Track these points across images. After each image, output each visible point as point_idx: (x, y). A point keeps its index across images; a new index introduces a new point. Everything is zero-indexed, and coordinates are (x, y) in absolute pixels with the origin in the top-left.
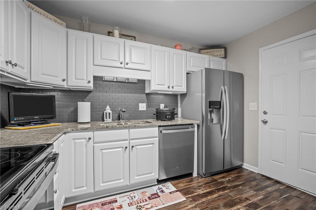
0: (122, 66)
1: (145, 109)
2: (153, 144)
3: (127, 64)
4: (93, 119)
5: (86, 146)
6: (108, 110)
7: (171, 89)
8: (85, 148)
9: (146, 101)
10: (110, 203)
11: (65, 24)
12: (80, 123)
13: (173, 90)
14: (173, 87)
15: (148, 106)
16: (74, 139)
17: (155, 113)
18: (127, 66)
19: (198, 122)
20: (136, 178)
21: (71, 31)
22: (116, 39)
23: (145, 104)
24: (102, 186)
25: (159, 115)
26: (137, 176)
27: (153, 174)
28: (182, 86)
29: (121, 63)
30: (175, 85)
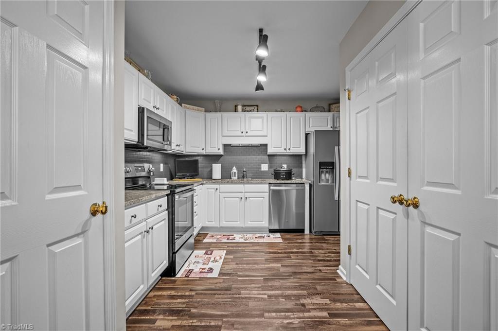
0: (243, 134)
1: (267, 170)
2: (263, 198)
3: (247, 133)
4: (223, 177)
5: (215, 194)
6: (235, 170)
7: (288, 151)
8: (214, 195)
9: (268, 162)
10: (229, 235)
11: (204, 109)
12: (214, 179)
13: (290, 151)
14: (289, 149)
15: (270, 167)
16: (208, 189)
17: (273, 173)
18: (247, 134)
19: (310, 182)
20: (249, 223)
21: (208, 114)
22: (240, 114)
23: (267, 165)
24: (224, 224)
25: (277, 175)
26: (251, 222)
27: (263, 223)
28: (300, 147)
29: (242, 132)
30: (292, 146)
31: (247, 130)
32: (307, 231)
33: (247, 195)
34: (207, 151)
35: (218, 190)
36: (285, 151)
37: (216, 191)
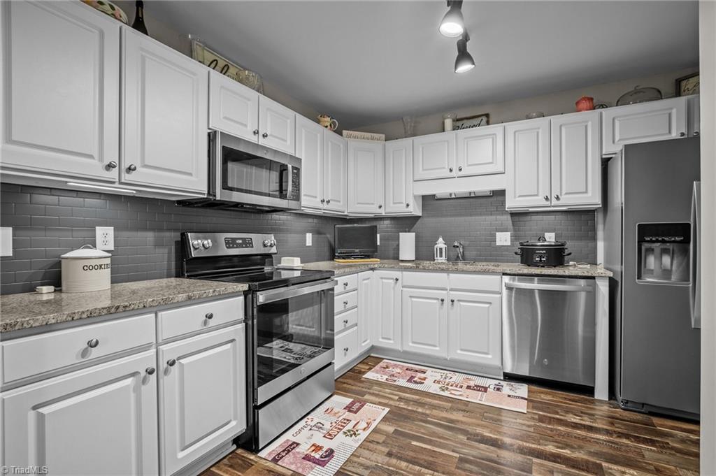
1: (509, 243)
2: (490, 303)
3: (460, 170)
4: (419, 257)
5: (394, 288)
6: (441, 244)
7: (554, 202)
8: (392, 291)
9: (510, 226)
10: (416, 371)
11: (383, 136)
12: (402, 261)
13: (558, 203)
14: (558, 198)
15: (515, 237)
16: (382, 278)
17: (519, 251)
18: (461, 174)
19: (611, 274)
20: (459, 352)
21: (392, 144)
23: (509, 233)
24: (411, 347)
25: (527, 256)
26: (462, 350)
27: (490, 356)
28: (586, 192)
29: (451, 170)
30: (564, 192)
31: (461, 165)
32: (601, 392)
33: (455, 295)
34: (388, 210)
35: (399, 281)
36: (548, 203)
37: (396, 283)
